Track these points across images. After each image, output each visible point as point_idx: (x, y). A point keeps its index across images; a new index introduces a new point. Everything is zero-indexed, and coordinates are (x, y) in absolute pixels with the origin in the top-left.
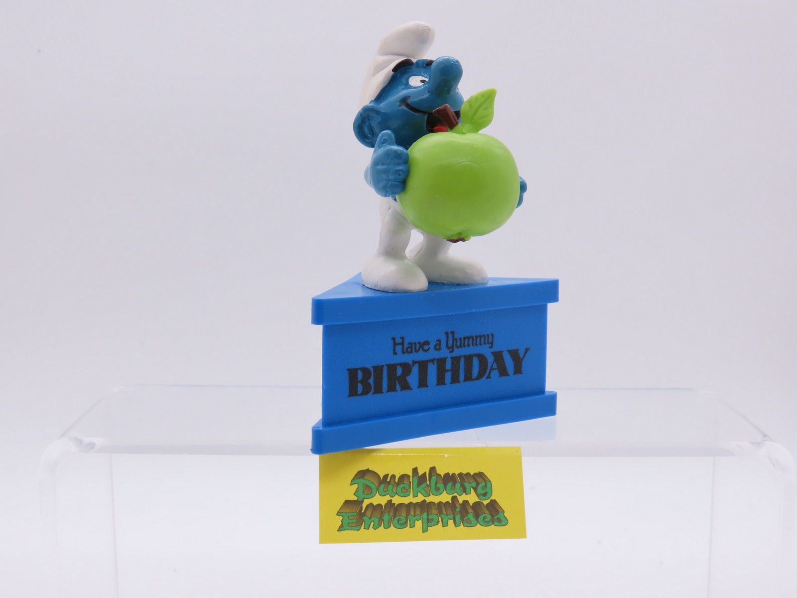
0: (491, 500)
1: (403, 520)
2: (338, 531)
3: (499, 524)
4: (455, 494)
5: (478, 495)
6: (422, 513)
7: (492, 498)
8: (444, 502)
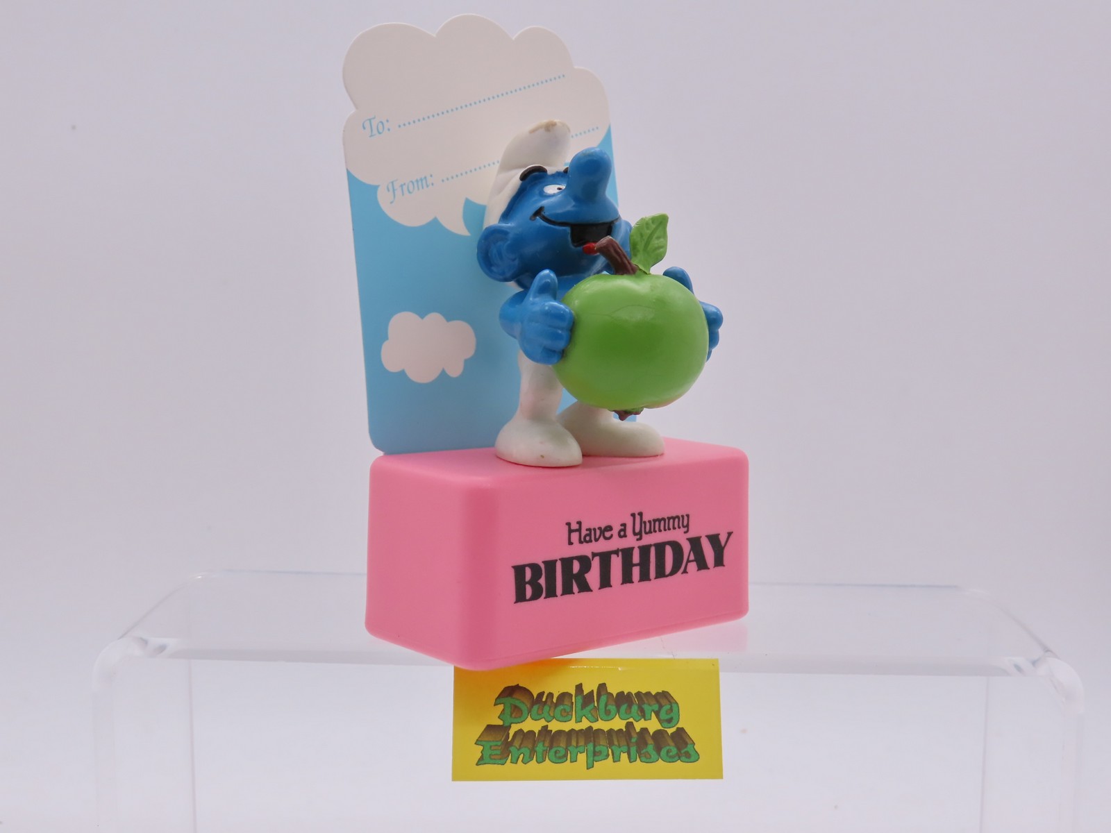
0: (678, 728)
1: (562, 752)
2: (477, 764)
3: (687, 760)
4: (631, 720)
5: (660, 721)
6: (586, 744)
7: (679, 725)
8: (616, 729)
